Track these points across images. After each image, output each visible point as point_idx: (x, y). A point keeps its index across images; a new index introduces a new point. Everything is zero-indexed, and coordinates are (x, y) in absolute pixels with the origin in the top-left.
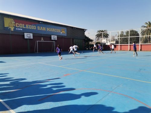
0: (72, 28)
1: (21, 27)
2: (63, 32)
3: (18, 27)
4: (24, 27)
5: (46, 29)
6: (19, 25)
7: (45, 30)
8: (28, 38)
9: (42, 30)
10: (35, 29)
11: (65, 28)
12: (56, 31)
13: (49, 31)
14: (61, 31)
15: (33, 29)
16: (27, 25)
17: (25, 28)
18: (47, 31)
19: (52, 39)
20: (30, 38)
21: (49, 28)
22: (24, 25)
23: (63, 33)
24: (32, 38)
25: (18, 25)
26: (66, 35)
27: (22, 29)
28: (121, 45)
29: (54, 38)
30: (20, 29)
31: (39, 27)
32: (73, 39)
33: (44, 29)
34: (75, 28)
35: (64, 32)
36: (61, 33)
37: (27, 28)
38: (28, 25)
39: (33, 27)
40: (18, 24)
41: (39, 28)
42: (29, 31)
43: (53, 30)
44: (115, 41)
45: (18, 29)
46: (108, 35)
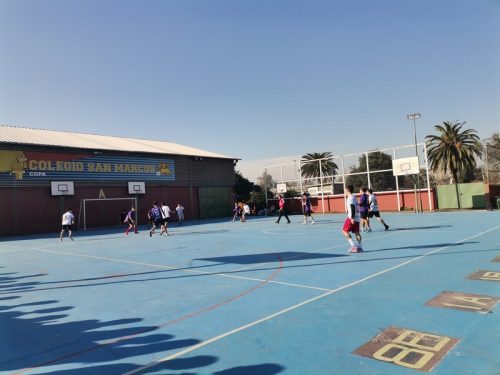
0: (192, 158)
1: (44, 169)
2: (163, 171)
3: (35, 168)
4: (50, 169)
5: (113, 167)
6: (37, 165)
7: (110, 170)
8: (60, 193)
9: (101, 171)
10: (81, 169)
11: (172, 162)
12: (142, 171)
13: (122, 171)
14: (158, 170)
15: (74, 169)
16: (58, 163)
17: (53, 169)
18: (116, 171)
19: (131, 191)
20: (65, 193)
21: (121, 166)
22: (49, 163)
23: (165, 173)
24: (71, 191)
25: (34, 165)
26: (173, 178)
27: (44, 174)
29: (137, 188)
30: (40, 174)
31: (93, 164)
32: (196, 189)
33: (107, 168)
34: (199, 157)
35: (167, 171)
36: (158, 173)
37: (58, 169)
38: (62, 162)
39: (76, 166)
40: (36, 163)
41: (91, 167)
42: (62, 176)
43: (135, 168)
44: (332, 187)
45: (35, 174)
46: (335, 166)
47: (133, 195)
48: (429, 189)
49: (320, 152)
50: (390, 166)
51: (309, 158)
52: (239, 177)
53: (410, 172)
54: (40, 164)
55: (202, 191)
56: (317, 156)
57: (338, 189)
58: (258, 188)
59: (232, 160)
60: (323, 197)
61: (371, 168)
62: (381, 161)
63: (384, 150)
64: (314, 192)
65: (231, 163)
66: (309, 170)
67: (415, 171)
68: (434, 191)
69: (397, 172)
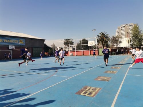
0: (31, 39)
2: (21, 42)
5: (3, 41)
7: (2, 41)
11: (24, 40)
12: (13, 42)
13: (7, 42)
14: (19, 42)
19: (10, 48)
21: (6, 40)
23: (21, 43)
26: (24, 45)
28: (77, 51)
29: (12, 47)
32: (32, 48)
34: (33, 39)
35: (22, 42)
36: (19, 43)
43: (11, 41)
44: (72, 49)
46: (73, 43)
47: (10, 50)
48: (97, 50)
49: (69, 39)
50: (87, 43)
51: (66, 40)
52: (45, 45)
53: (92, 45)
55: (34, 49)
56: (68, 40)
57: (74, 49)
58: (51, 48)
59: (43, 40)
60: (69, 51)
61: (83, 44)
62: (85, 42)
63: (86, 39)
64: (67, 50)
65: (43, 41)
66: (66, 43)
67: (94, 45)
68: (98, 50)
69: (89, 45)
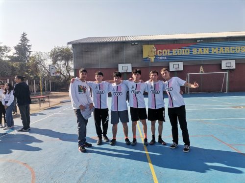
1: (166, 55)
4: (169, 54)
5: (210, 51)
6: (162, 53)
7: (208, 53)
9: (202, 53)
10: (188, 53)
12: (233, 52)
13: (217, 53)
15: (183, 54)
16: (173, 50)
17: (171, 54)
18: (213, 53)
20: (177, 69)
21: (217, 48)
22: (169, 50)
25: (160, 53)
27: (165, 58)
29: (228, 65)
30: (163, 58)
31: (196, 49)
33: (206, 51)
37: (174, 54)
38: (176, 50)
39: (185, 52)
40: (161, 51)
41: (195, 52)
42: (176, 59)
43: (227, 50)
45: (161, 58)
54: (163, 52)
